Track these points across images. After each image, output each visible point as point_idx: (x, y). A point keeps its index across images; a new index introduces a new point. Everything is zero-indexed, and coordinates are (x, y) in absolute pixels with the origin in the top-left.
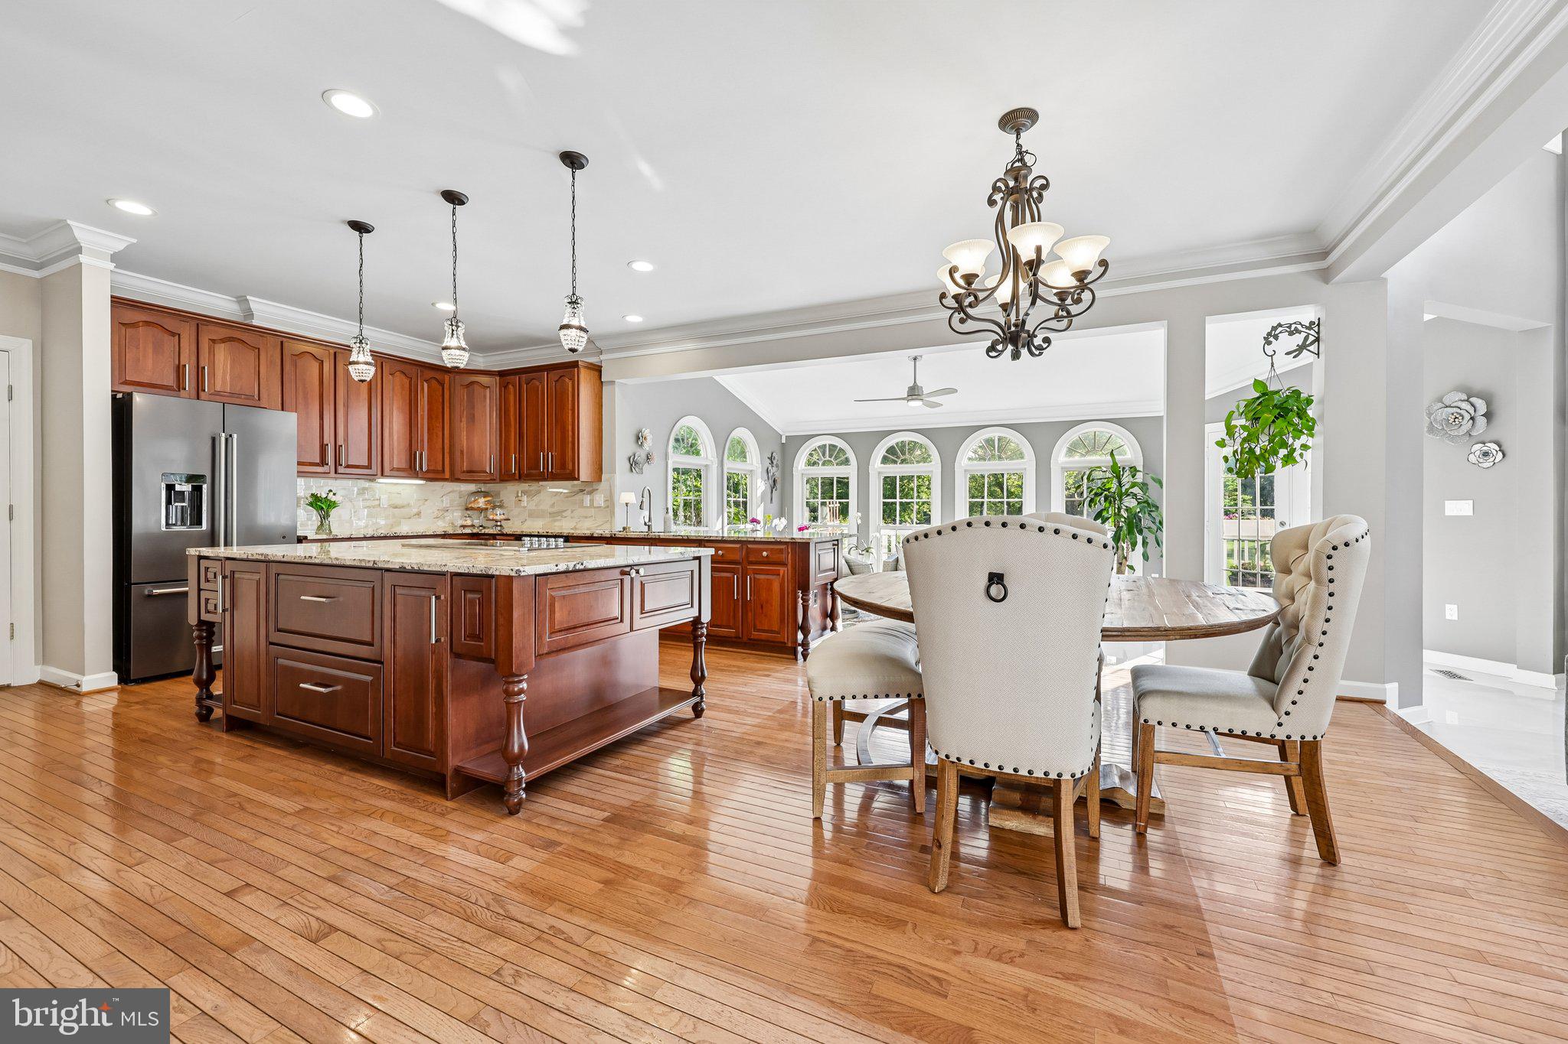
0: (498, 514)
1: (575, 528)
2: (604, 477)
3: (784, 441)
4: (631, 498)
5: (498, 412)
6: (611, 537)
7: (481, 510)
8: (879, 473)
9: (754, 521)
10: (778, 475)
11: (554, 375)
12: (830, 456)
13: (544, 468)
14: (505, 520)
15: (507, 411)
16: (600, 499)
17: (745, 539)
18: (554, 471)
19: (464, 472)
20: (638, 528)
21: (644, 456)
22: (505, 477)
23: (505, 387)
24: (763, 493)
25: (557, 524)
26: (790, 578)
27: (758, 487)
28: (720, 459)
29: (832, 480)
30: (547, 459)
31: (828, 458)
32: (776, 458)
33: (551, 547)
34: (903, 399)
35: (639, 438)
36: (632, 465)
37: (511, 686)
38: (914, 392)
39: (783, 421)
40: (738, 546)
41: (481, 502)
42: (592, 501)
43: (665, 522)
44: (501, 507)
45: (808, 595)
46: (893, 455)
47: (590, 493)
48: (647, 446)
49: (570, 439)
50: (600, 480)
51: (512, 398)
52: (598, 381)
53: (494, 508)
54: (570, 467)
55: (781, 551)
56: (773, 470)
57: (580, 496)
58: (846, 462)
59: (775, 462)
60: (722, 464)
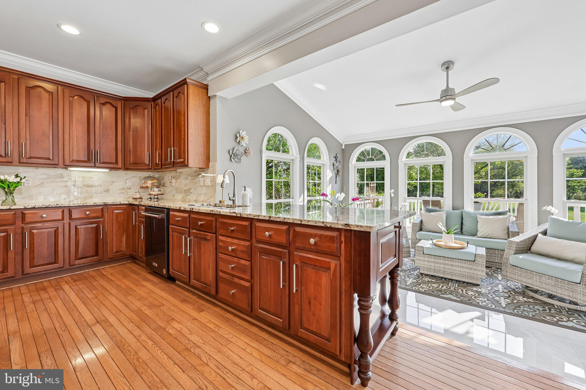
0: (155, 191)
2: (211, 164)
3: (343, 147)
8: (405, 164)
9: (323, 195)
10: (340, 167)
11: (176, 93)
12: (372, 156)
13: (170, 159)
14: (161, 194)
15: (156, 124)
16: (208, 180)
17: (291, 221)
18: (175, 160)
19: (131, 164)
21: (242, 150)
23: (154, 108)
24: (331, 178)
26: (343, 274)
27: (328, 174)
28: (302, 156)
29: (373, 169)
30: (172, 153)
31: (371, 157)
32: (339, 157)
34: (437, 100)
35: (237, 138)
36: (231, 156)
38: (446, 95)
39: (342, 135)
40: (285, 227)
41: (149, 183)
42: (204, 182)
46: (415, 152)
47: (203, 176)
48: (244, 144)
49: (183, 137)
50: (208, 167)
51: (158, 114)
52: (205, 97)
54: (184, 157)
55: (332, 238)
56: (337, 164)
57: (198, 179)
58: (384, 158)
59: (338, 160)
60: (302, 159)
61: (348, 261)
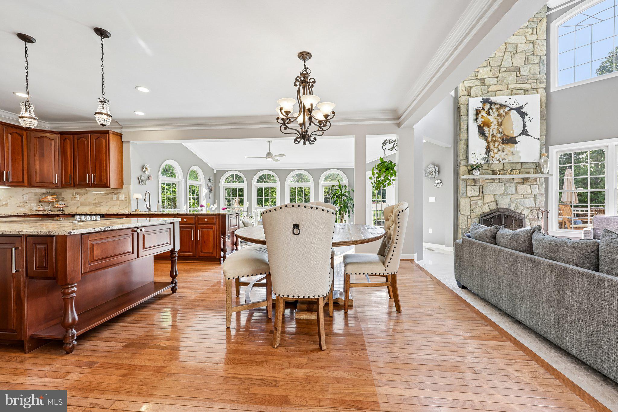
0: (61, 204)
1: (108, 211)
2: (124, 186)
3: (215, 172)
4: (140, 196)
5: (60, 153)
6: (129, 214)
7: (49, 202)
8: (256, 186)
9: (201, 206)
10: (213, 187)
11: (94, 137)
12: (236, 179)
13: (89, 181)
14: (65, 207)
15: (65, 152)
16: (122, 197)
17: (197, 214)
18: (95, 183)
19: (38, 182)
20: (143, 210)
21: (146, 177)
22: (65, 185)
23: (64, 140)
24: (206, 194)
25: (97, 209)
26: (217, 230)
27: (204, 192)
28: (185, 179)
29: (236, 189)
30: (91, 177)
31: (234, 180)
32: (212, 180)
33: (92, 220)
34: (265, 157)
35: (143, 169)
36: (140, 181)
37: (66, 290)
38: (269, 155)
39: (215, 164)
40: (193, 217)
41: (50, 198)
42: (118, 198)
43: (157, 207)
44: (63, 200)
45: (225, 236)
46: (261, 179)
47: (117, 194)
48: (148, 172)
49: (105, 168)
50: (122, 188)
51: (68, 146)
52: (120, 141)
53: (58, 201)
54: (105, 181)
55: (213, 218)
56: (210, 184)
57: (111, 195)
58: (243, 182)
59: (211, 181)
60: (186, 181)
61: (219, 225)
